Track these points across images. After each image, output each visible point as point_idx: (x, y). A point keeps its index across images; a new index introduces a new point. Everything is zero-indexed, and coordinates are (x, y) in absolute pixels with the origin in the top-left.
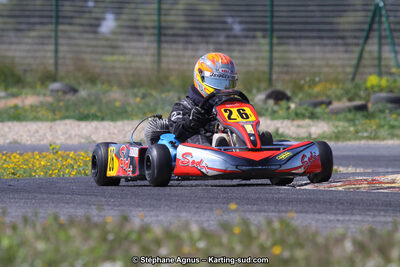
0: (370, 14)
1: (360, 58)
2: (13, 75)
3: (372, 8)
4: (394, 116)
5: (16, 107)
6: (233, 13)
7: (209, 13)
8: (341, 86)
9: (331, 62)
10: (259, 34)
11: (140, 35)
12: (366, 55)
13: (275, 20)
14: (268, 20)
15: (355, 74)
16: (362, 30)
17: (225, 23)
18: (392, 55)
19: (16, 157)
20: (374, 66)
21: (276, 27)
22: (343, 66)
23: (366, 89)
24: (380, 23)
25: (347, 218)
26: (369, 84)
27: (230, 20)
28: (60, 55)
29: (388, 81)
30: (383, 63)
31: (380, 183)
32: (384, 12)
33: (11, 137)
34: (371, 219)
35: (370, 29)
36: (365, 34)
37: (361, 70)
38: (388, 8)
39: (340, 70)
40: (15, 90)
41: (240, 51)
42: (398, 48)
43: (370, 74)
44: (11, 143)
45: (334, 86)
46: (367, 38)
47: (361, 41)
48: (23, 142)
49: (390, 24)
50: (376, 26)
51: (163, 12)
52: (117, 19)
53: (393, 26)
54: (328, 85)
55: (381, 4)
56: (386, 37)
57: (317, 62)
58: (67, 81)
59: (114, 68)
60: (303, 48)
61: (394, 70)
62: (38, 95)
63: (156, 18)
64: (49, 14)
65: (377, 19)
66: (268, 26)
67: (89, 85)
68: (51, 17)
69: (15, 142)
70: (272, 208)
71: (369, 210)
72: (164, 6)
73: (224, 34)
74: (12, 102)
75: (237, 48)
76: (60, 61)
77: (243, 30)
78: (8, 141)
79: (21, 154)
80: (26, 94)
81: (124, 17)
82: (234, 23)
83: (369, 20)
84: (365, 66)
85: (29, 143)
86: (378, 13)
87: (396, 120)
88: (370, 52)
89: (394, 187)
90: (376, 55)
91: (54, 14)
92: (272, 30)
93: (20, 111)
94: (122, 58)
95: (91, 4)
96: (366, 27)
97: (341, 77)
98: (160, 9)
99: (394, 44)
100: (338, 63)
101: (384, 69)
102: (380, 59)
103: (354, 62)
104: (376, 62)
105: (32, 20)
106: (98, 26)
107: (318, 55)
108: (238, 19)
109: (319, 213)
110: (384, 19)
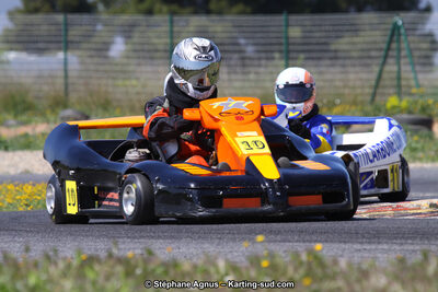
0: (389, 33)
1: (379, 78)
2: (24, 102)
3: (391, 26)
4: (416, 138)
5: (26, 135)
6: (247, 35)
7: (220, 35)
8: (359, 108)
9: (351, 84)
10: (277, 55)
11: (152, 58)
12: (385, 76)
13: (291, 41)
14: (283, 41)
15: (374, 95)
16: (381, 50)
17: (238, 44)
18: (412, 75)
19: (29, 189)
20: (392, 87)
21: (291, 47)
22: (363, 87)
23: (386, 110)
24: (399, 41)
25: (373, 247)
26: (389, 105)
27: (242, 41)
28: (70, 81)
29: (408, 102)
30: (403, 83)
31: (406, 209)
32: (402, 31)
33: (22, 167)
34: (397, 248)
35: (389, 49)
36: (383, 53)
37: (380, 90)
38: (406, 26)
39: (359, 91)
40: (24, 118)
41: (257, 73)
42: (418, 68)
43: (390, 95)
44: (22, 173)
45: (353, 108)
46: (386, 57)
47: (380, 61)
48: (35, 171)
49: (409, 43)
50: (394, 45)
51: (175, 35)
52: (126, 43)
53: (412, 46)
54: (347, 107)
55: (400, 23)
56: (405, 57)
57: (338, 83)
58: (78, 107)
59: (127, 93)
60: (323, 69)
61: (414, 91)
62: (48, 122)
63: (168, 41)
64: (58, 39)
65: (395, 38)
66: (283, 48)
67: (100, 111)
68: (60, 42)
69: (27, 172)
70: (296, 238)
71: (396, 238)
72: (176, 29)
73: (236, 56)
74: (23, 130)
75: (252, 69)
76: (70, 88)
77: (258, 51)
78: (19, 171)
79: (34, 185)
80: (37, 122)
81: (135, 40)
82: (247, 44)
83: (387, 39)
84: (385, 87)
85: (41, 173)
86: (396, 32)
87: (417, 142)
88: (390, 72)
89: (420, 214)
90: (395, 75)
91: (62, 39)
92: (288, 52)
93: (31, 139)
94: (134, 82)
95: (99, 27)
96: (384, 46)
97: (360, 98)
98: (172, 32)
99: (413, 64)
100: (358, 83)
101: (404, 89)
102: (399, 78)
103: (373, 83)
104: (395, 83)
105: (41, 45)
106: (107, 50)
107: (339, 76)
108: (251, 41)
109: (345, 242)
110: (403, 38)
